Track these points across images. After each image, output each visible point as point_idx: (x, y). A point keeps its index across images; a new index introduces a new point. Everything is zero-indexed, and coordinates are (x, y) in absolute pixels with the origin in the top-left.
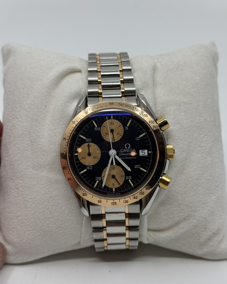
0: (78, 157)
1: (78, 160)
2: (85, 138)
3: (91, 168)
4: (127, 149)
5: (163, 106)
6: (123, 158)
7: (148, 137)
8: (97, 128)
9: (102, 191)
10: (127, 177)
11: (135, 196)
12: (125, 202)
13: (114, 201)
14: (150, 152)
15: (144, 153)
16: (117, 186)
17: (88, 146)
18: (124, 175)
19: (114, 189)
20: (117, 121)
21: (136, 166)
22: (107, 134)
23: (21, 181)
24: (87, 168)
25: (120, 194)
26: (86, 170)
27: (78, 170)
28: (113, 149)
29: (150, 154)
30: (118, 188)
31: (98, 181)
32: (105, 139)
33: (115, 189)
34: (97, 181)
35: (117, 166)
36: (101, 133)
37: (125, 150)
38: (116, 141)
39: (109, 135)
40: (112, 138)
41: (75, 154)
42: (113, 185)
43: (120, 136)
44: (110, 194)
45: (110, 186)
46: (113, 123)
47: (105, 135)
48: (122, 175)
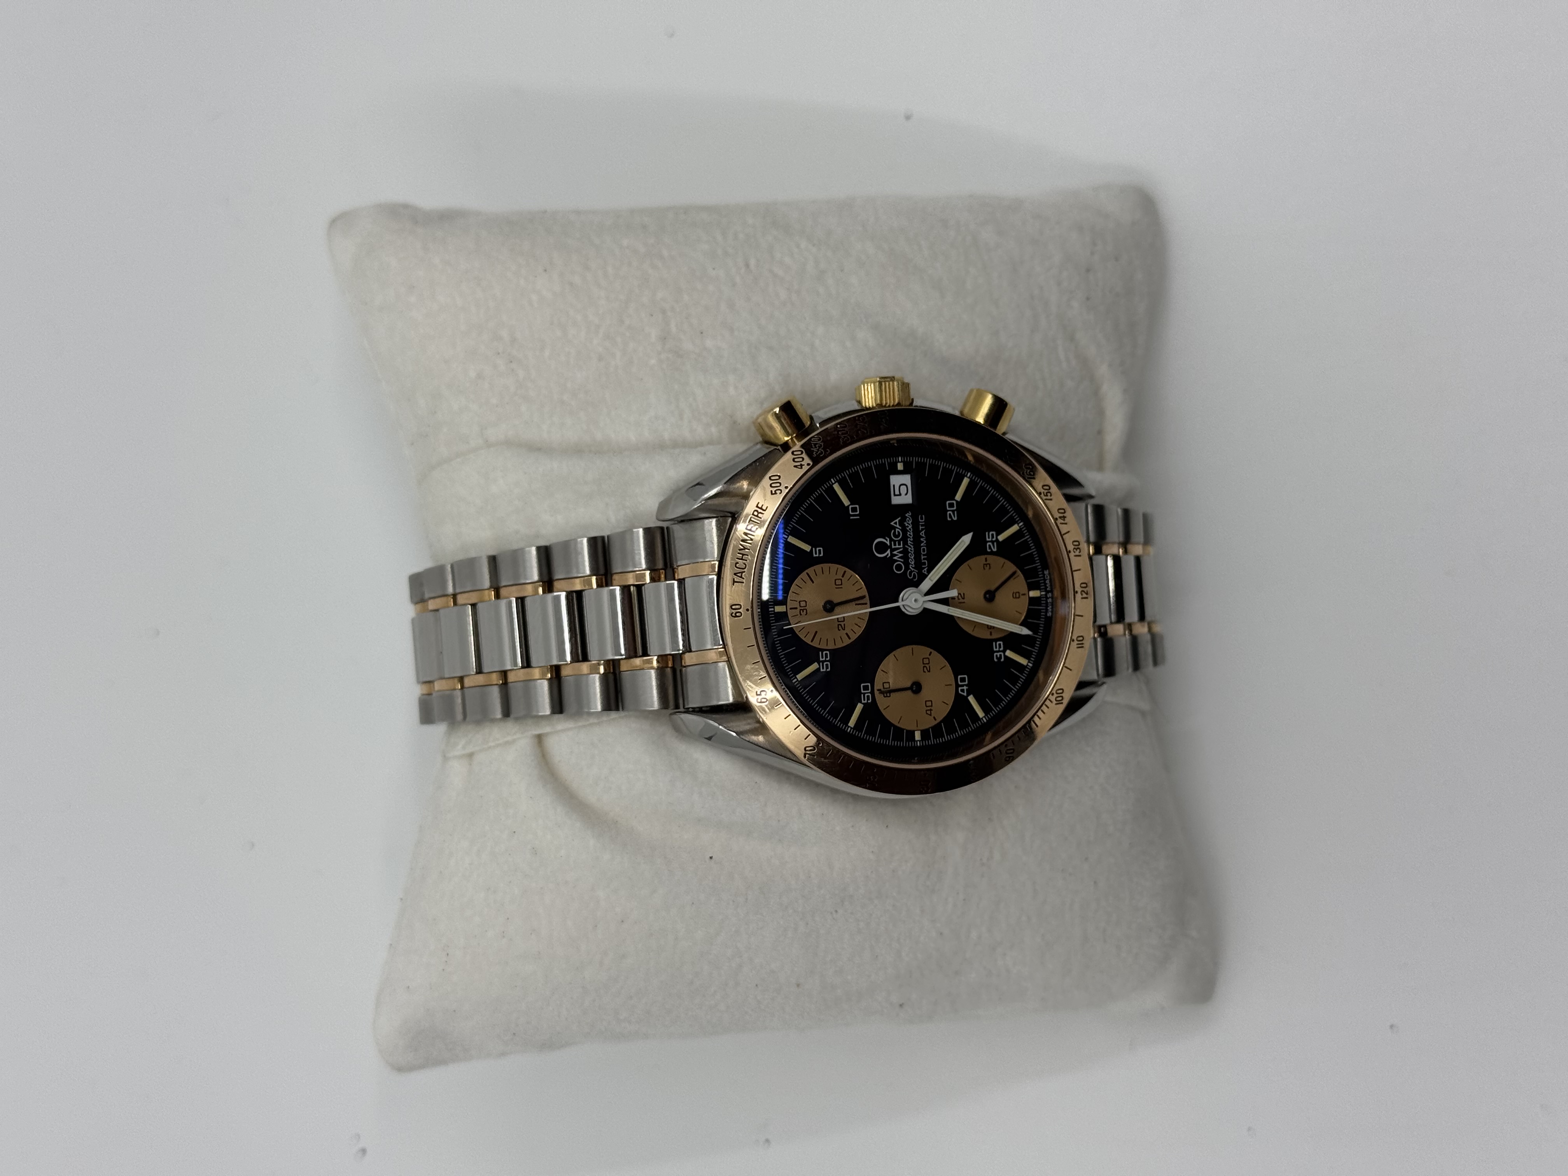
0: (927, 727)
1: (937, 729)
2: (860, 707)
3: (963, 680)
4: (892, 550)
6: (924, 564)
7: (846, 474)
8: (823, 662)
9: (1039, 637)
10: (990, 548)
11: (1057, 515)
12: (1077, 553)
13: (1079, 591)
14: (900, 467)
15: (903, 488)
16: (1020, 583)
17: (887, 692)
18: (983, 557)
19: (1034, 594)
20: (794, 588)
21: (952, 515)
22: (841, 624)
24: (965, 694)
25: (1046, 572)
26: (971, 699)
27: (973, 727)
28: (897, 601)
29: (905, 464)
30: (1026, 579)
31: (1009, 653)
32: (859, 631)
33: (1030, 588)
34: (1006, 657)
35: (953, 582)
36: (838, 646)
37: (898, 556)
38: (864, 592)
39: (844, 617)
40: (856, 604)
41: (918, 742)
42: (1019, 595)
43: (847, 576)
44: (1048, 608)
45: (1023, 606)
46: (799, 602)
47: (845, 632)
48: (984, 564)
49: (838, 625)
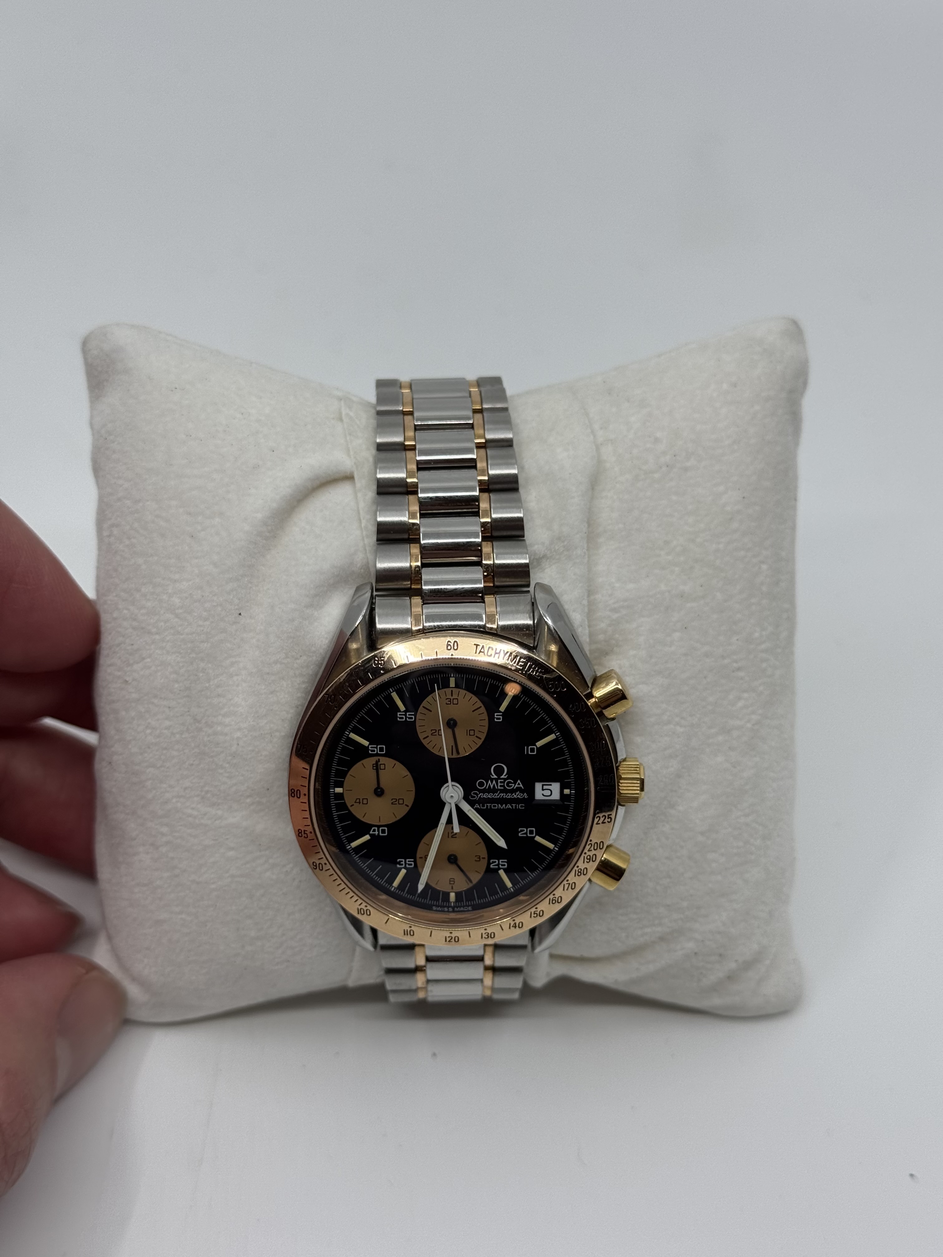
0: (346, 799)
1: (343, 806)
2: (365, 743)
3: (383, 831)
4: (496, 780)
5: (615, 616)
6: (483, 806)
7: (563, 745)
8: (405, 715)
9: (416, 898)
10: (493, 862)
11: (517, 922)
12: (484, 936)
13: (453, 935)
14: (567, 791)
15: (548, 793)
16: (462, 885)
18: (486, 856)
19: (452, 896)
20: (469, 695)
21: (523, 832)
22: (436, 732)
23: (165, 830)
24: (371, 832)
25: (470, 908)
26: (367, 837)
27: (343, 837)
28: (452, 781)
29: (568, 796)
30: (466, 891)
31: (403, 872)
32: (429, 747)
33: (458, 895)
34: (401, 868)
35: (466, 829)
36: (418, 728)
37: (491, 784)
38: (463, 753)
39: (441, 735)
40: (452, 746)
41: (333, 790)
42: (451, 884)
43: (477, 740)
44: (439, 908)
45: (442, 886)
46: (457, 699)
47: (430, 735)
48: (480, 856)
49: (436, 730)
